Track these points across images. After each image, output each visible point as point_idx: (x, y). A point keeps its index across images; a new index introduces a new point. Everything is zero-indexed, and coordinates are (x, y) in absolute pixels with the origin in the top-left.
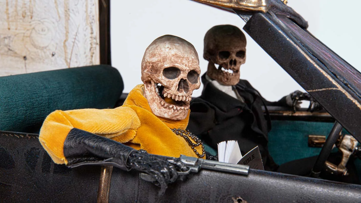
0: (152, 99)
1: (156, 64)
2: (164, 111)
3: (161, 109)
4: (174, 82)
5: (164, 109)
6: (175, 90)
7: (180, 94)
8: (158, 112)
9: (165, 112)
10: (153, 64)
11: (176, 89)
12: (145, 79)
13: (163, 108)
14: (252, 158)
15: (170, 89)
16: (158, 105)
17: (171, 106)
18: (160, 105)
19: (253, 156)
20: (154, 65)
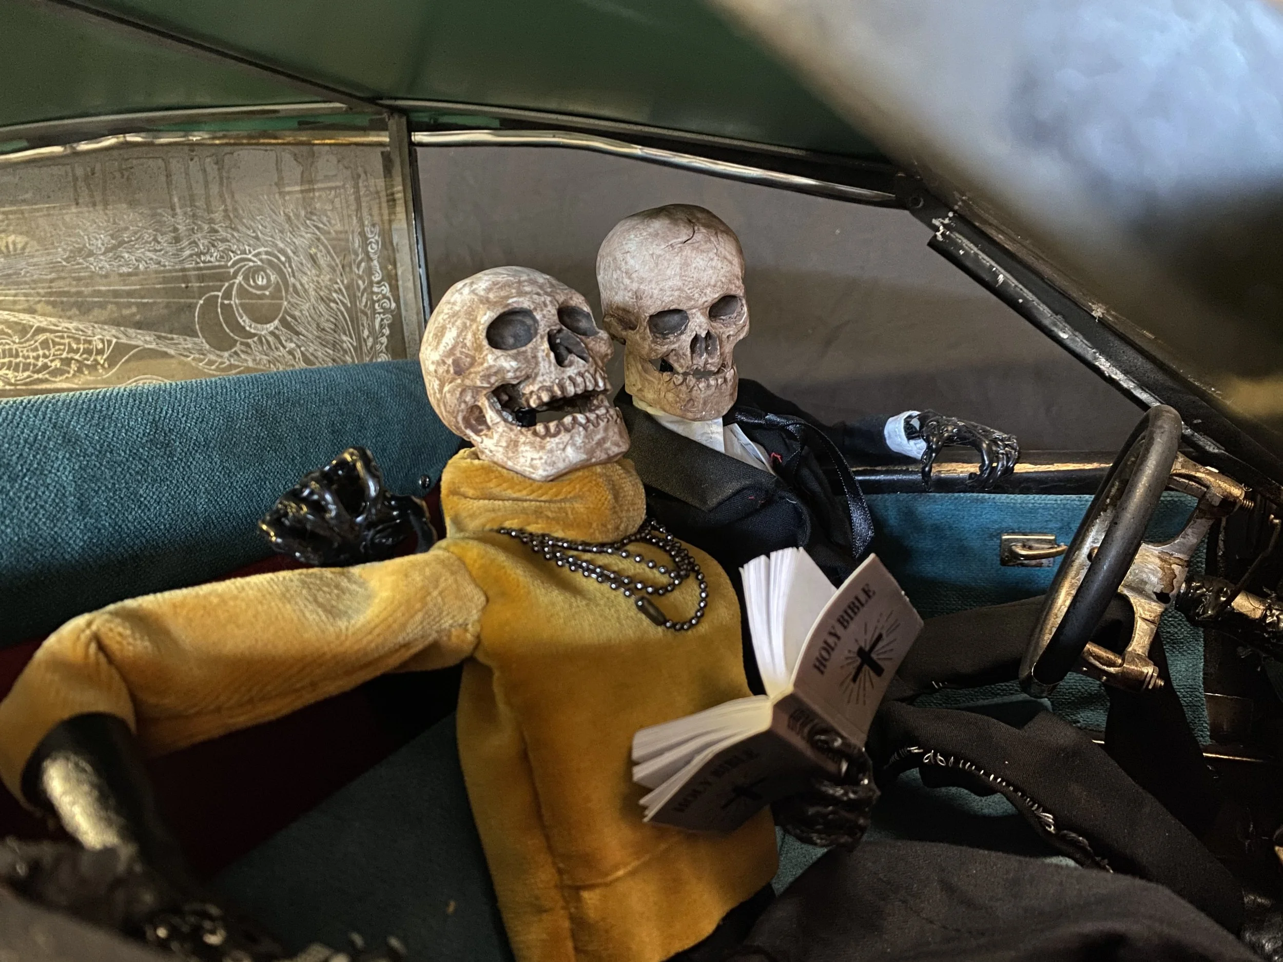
0: (507, 447)
1: (460, 345)
2: (558, 444)
3: (548, 447)
4: (535, 349)
5: (557, 440)
6: (550, 367)
7: (571, 371)
8: (543, 461)
9: (561, 446)
10: (454, 355)
11: (550, 362)
12: (458, 411)
13: (552, 439)
14: (863, 597)
15: (537, 375)
16: (532, 444)
17: (568, 420)
18: (538, 439)
19: (866, 592)
20: (458, 355)
